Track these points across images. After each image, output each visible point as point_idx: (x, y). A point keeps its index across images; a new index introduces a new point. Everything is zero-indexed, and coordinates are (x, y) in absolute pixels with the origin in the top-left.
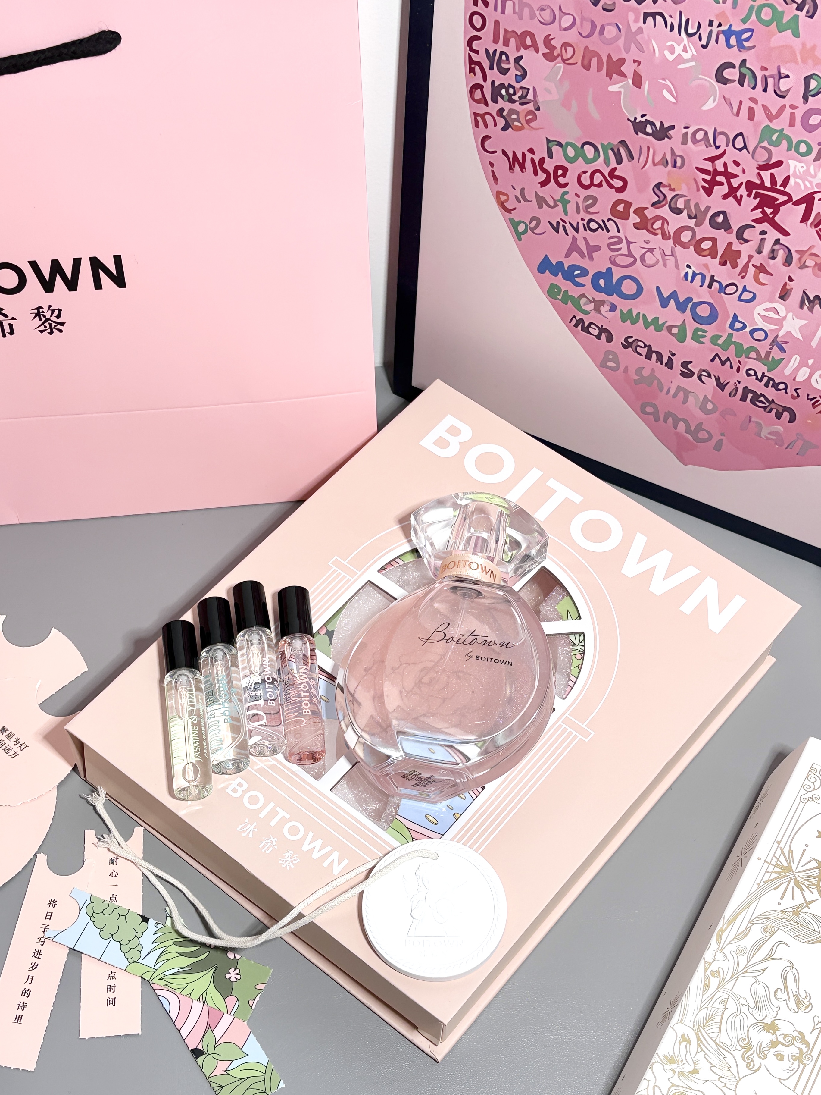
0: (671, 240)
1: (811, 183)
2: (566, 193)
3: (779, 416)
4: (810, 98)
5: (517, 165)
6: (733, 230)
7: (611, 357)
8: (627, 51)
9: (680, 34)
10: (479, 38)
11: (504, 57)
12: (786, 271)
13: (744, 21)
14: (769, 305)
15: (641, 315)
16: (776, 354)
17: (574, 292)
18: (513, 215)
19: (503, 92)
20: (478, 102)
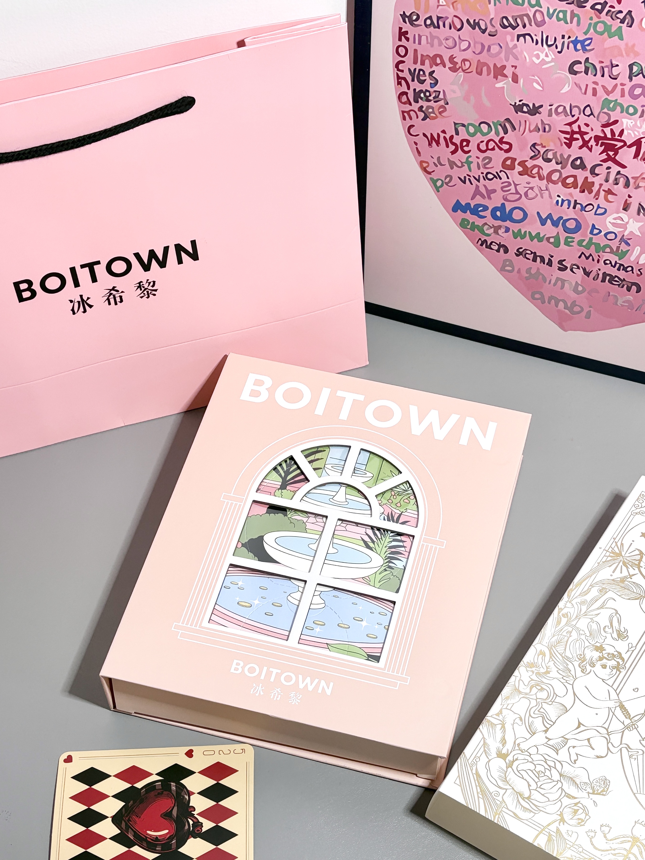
0: (545, 181)
1: (638, 132)
2: (470, 156)
3: (629, 289)
4: (633, 78)
5: (434, 143)
6: (587, 168)
7: (508, 263)
8: (507, 60)
9: (542, 45)
10: (403, 62)
11: (421, 73)
12: (626, 192)
13: (586, 33)
14: (616, 215)
15: (527, 232)
16: (624, 247)
17: (479, 222)
18: (434, 176)
19: (422, 95)
20: (404, 103)
